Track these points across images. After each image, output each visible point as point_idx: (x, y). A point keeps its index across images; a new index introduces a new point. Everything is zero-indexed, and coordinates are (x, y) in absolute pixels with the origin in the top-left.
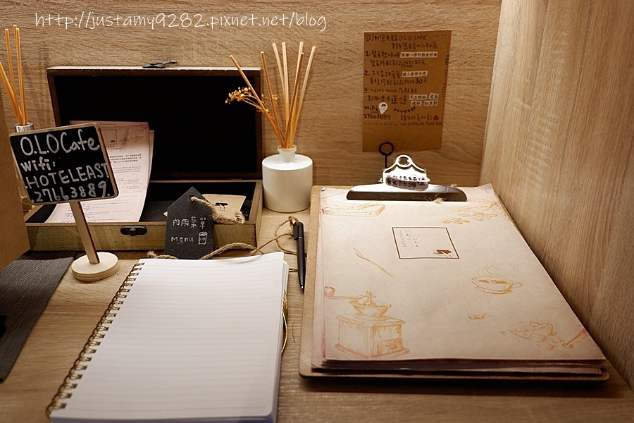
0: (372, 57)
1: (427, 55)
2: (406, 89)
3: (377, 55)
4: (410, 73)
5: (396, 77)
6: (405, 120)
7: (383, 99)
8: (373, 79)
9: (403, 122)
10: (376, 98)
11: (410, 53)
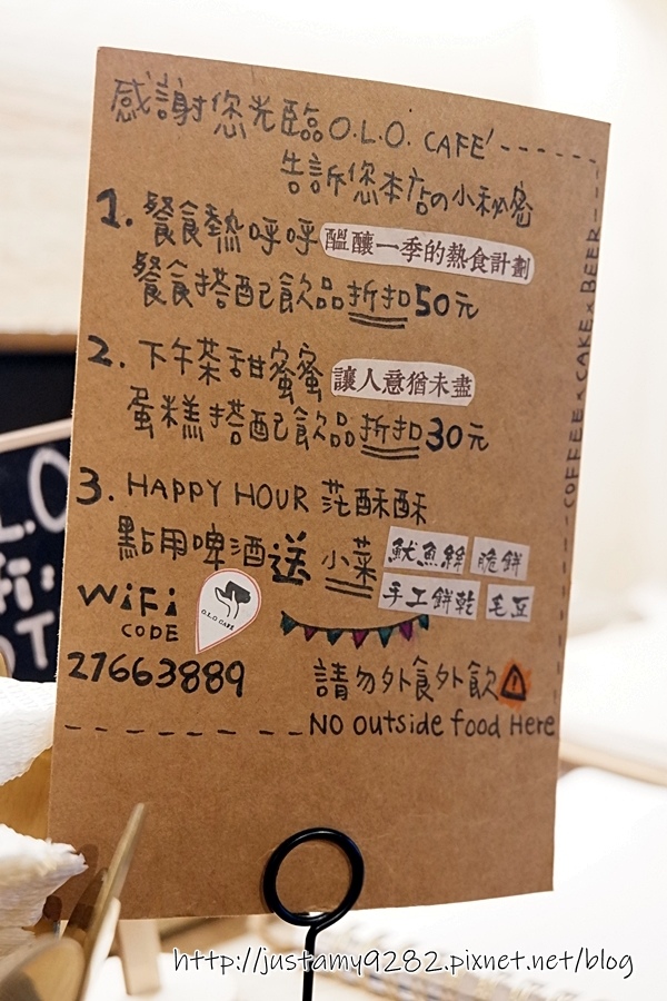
0: (141, 235)
1: (479, 257)
2: (363, 495)
3: (175, 223)
4: (382, 368)
5: (299, 387)
6: (341, 693)
7: (214, 547)
8: (156, 401)
9: (328, 705)
10: (174, 543)
11: (380, 234)
